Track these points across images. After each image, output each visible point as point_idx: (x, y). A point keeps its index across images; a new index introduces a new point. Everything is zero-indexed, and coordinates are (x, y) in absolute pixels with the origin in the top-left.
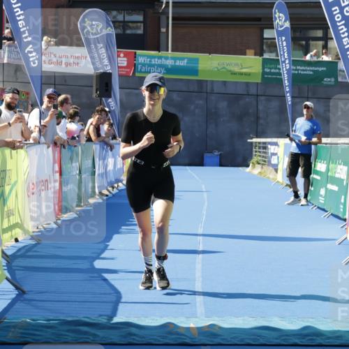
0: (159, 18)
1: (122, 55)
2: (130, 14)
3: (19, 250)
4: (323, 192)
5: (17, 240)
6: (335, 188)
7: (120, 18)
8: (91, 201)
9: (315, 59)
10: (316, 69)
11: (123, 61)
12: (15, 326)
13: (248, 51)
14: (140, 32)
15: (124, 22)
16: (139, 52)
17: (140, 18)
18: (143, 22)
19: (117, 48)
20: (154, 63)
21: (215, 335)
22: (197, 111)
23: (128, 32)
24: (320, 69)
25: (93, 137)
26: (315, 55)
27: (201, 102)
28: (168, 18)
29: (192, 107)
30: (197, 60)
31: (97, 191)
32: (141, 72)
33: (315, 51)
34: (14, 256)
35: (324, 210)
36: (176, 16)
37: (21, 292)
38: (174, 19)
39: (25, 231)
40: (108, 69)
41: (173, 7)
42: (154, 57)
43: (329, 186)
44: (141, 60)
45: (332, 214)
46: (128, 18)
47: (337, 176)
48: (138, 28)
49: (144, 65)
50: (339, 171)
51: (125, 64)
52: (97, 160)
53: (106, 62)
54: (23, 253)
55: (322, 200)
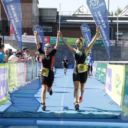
0: (57, 28)
1: (46, 38)
2: (49, 27)
3: (14, 92)
4: (100, 76)
5: (14, 89)
6: (103, 75)
7: (46, 28)
8: (36, 78)
9: (99, 39)
10: (99, 42)
11: (46, 40)
12: (10, 113)
13: (81, 37)
14: (51, 31)
15: (47, 29)
16: (50, 37)
17: (51, 28)
18: (52, 29)
19: (44, 36)
20: (54, 40)
21: (65, 115)
22: (66, 53)
23: (48, 31)
24: (101, 42)
25: (37, 61)
26: (99, 38)
27: (68, 51)
28: (59, 28)
29: (65, 52)
30: (67, 39)
31: (37, 75)
32: (51, 42)
33: (99, 37)
34: (12, 93)
35: (100, 81)
36: (61, 27)
37: (13, 103)
38: (60, 28)
39: (16, 86)
40: (41, 42)
41: (60, 25)
42: (55, 38)
43: (101, 74)
44: (51, 39)
45: (102, 82)
46: (48, 28)
47: (103, 72)
48: (51, 30)
49: (52, 41)
50: (104, 70)
51: (47, 40)
52: (38, 67)
53: (40, 40)
54: (15, 92)
55: (99, 78)
